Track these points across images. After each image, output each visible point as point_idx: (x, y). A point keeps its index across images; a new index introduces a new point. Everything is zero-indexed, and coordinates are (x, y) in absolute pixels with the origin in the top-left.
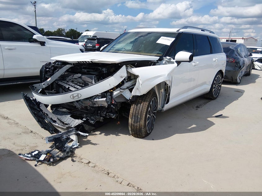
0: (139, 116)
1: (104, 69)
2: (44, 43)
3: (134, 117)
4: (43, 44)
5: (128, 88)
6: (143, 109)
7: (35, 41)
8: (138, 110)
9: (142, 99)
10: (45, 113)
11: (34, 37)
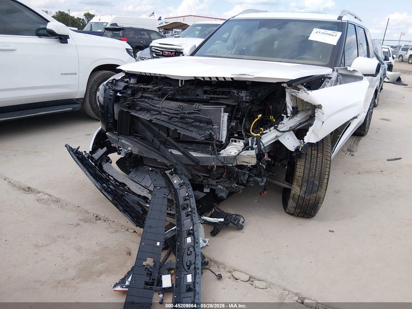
0: (317, 183)
1: (243, 94)
2: (67, 37)
3: (305, 184)
4: (63, 39)
5: (292, 129)
6: (323, 167)
7: (51, 34)
8: (313, 171)
9: (318, 150)
10: (109, 175)
11: (49, 26)
